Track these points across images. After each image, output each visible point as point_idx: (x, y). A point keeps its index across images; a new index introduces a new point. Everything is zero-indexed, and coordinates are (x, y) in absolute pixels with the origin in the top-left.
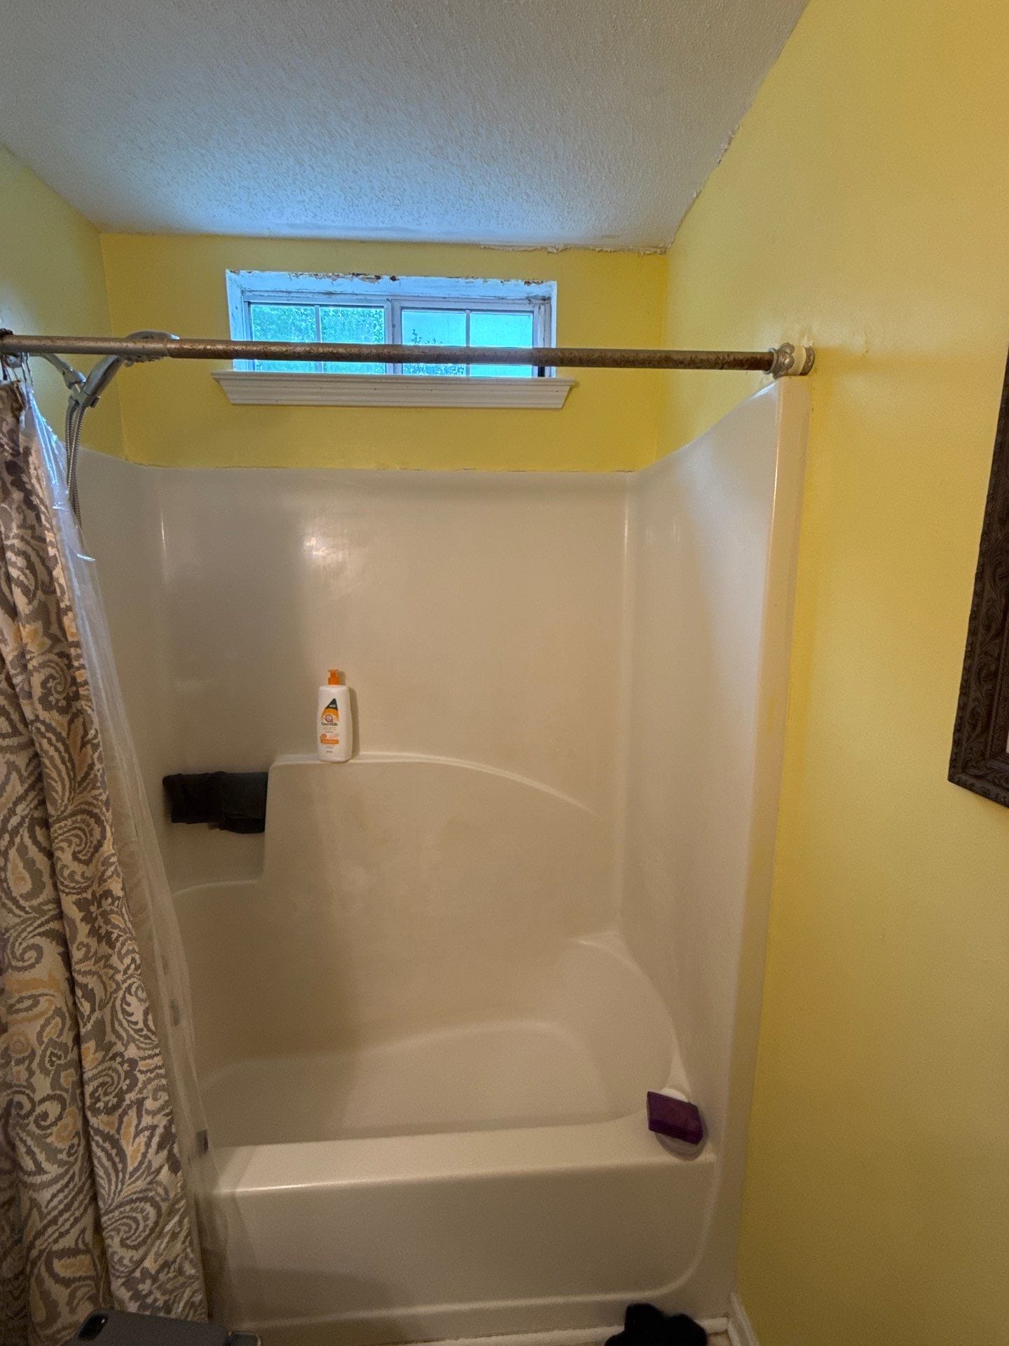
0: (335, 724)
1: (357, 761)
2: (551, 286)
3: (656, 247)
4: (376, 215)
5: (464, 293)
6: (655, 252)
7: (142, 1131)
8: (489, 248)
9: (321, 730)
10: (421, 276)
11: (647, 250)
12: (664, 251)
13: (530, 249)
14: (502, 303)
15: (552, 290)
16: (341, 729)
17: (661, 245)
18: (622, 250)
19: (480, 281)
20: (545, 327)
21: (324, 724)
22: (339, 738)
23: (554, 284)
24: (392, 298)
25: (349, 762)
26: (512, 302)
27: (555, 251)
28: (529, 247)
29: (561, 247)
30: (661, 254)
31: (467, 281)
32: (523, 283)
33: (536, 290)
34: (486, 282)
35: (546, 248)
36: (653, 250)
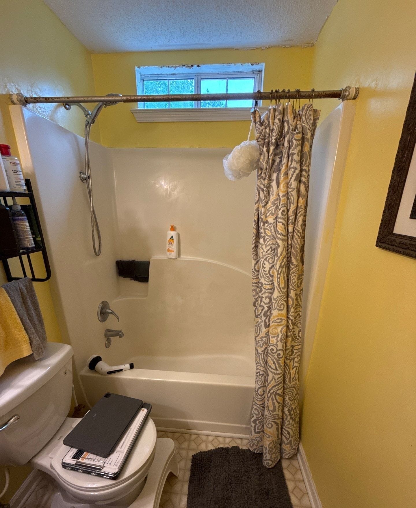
0: (173, 245)
1: (180, 259)
2: (262, 65)
3: (309, 44)
4: (192, 38)
5: (226, 71)
6: (309, 46)
7: (294, 367)
8: (237, 50)
9: (168, 247)
10: (209, 64)
11: (305, 45)
12: (313, 45)
13: (254, 49)
14: (242, 74)
15: (263, 67)
16: (174, 247)
17: (311, 43)
18: (294, 46)
19: (233, 64)
20: (259, 84)
21: (168, 245)
22: (174, 250)
23: (264, 64)
24: (198, 74)
25: (177, 259)
26: (246, 73)
27: (265, 49)
28: (254, 48)
29: (267, 47)
30: (311, 47)
31: (228, 65)
32: (251, 64)
33: (256, 67)
34: (235, 65)
35: (261, 48)
36: (308, 45)
